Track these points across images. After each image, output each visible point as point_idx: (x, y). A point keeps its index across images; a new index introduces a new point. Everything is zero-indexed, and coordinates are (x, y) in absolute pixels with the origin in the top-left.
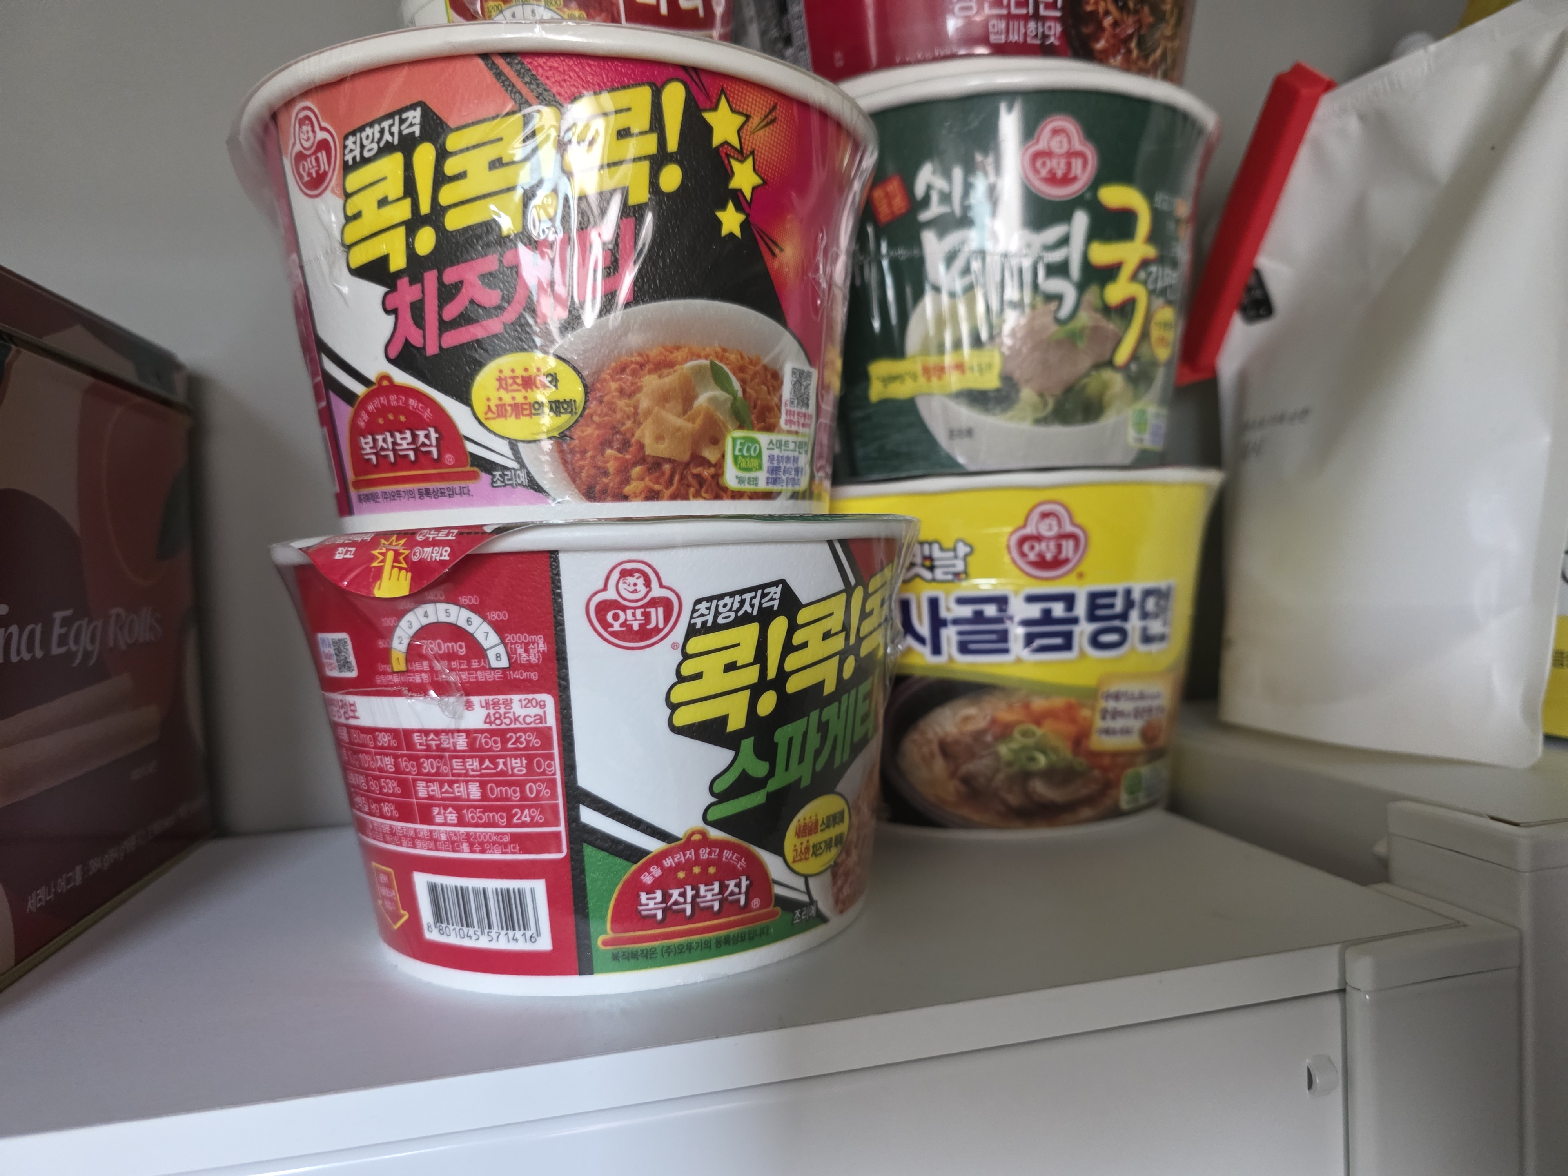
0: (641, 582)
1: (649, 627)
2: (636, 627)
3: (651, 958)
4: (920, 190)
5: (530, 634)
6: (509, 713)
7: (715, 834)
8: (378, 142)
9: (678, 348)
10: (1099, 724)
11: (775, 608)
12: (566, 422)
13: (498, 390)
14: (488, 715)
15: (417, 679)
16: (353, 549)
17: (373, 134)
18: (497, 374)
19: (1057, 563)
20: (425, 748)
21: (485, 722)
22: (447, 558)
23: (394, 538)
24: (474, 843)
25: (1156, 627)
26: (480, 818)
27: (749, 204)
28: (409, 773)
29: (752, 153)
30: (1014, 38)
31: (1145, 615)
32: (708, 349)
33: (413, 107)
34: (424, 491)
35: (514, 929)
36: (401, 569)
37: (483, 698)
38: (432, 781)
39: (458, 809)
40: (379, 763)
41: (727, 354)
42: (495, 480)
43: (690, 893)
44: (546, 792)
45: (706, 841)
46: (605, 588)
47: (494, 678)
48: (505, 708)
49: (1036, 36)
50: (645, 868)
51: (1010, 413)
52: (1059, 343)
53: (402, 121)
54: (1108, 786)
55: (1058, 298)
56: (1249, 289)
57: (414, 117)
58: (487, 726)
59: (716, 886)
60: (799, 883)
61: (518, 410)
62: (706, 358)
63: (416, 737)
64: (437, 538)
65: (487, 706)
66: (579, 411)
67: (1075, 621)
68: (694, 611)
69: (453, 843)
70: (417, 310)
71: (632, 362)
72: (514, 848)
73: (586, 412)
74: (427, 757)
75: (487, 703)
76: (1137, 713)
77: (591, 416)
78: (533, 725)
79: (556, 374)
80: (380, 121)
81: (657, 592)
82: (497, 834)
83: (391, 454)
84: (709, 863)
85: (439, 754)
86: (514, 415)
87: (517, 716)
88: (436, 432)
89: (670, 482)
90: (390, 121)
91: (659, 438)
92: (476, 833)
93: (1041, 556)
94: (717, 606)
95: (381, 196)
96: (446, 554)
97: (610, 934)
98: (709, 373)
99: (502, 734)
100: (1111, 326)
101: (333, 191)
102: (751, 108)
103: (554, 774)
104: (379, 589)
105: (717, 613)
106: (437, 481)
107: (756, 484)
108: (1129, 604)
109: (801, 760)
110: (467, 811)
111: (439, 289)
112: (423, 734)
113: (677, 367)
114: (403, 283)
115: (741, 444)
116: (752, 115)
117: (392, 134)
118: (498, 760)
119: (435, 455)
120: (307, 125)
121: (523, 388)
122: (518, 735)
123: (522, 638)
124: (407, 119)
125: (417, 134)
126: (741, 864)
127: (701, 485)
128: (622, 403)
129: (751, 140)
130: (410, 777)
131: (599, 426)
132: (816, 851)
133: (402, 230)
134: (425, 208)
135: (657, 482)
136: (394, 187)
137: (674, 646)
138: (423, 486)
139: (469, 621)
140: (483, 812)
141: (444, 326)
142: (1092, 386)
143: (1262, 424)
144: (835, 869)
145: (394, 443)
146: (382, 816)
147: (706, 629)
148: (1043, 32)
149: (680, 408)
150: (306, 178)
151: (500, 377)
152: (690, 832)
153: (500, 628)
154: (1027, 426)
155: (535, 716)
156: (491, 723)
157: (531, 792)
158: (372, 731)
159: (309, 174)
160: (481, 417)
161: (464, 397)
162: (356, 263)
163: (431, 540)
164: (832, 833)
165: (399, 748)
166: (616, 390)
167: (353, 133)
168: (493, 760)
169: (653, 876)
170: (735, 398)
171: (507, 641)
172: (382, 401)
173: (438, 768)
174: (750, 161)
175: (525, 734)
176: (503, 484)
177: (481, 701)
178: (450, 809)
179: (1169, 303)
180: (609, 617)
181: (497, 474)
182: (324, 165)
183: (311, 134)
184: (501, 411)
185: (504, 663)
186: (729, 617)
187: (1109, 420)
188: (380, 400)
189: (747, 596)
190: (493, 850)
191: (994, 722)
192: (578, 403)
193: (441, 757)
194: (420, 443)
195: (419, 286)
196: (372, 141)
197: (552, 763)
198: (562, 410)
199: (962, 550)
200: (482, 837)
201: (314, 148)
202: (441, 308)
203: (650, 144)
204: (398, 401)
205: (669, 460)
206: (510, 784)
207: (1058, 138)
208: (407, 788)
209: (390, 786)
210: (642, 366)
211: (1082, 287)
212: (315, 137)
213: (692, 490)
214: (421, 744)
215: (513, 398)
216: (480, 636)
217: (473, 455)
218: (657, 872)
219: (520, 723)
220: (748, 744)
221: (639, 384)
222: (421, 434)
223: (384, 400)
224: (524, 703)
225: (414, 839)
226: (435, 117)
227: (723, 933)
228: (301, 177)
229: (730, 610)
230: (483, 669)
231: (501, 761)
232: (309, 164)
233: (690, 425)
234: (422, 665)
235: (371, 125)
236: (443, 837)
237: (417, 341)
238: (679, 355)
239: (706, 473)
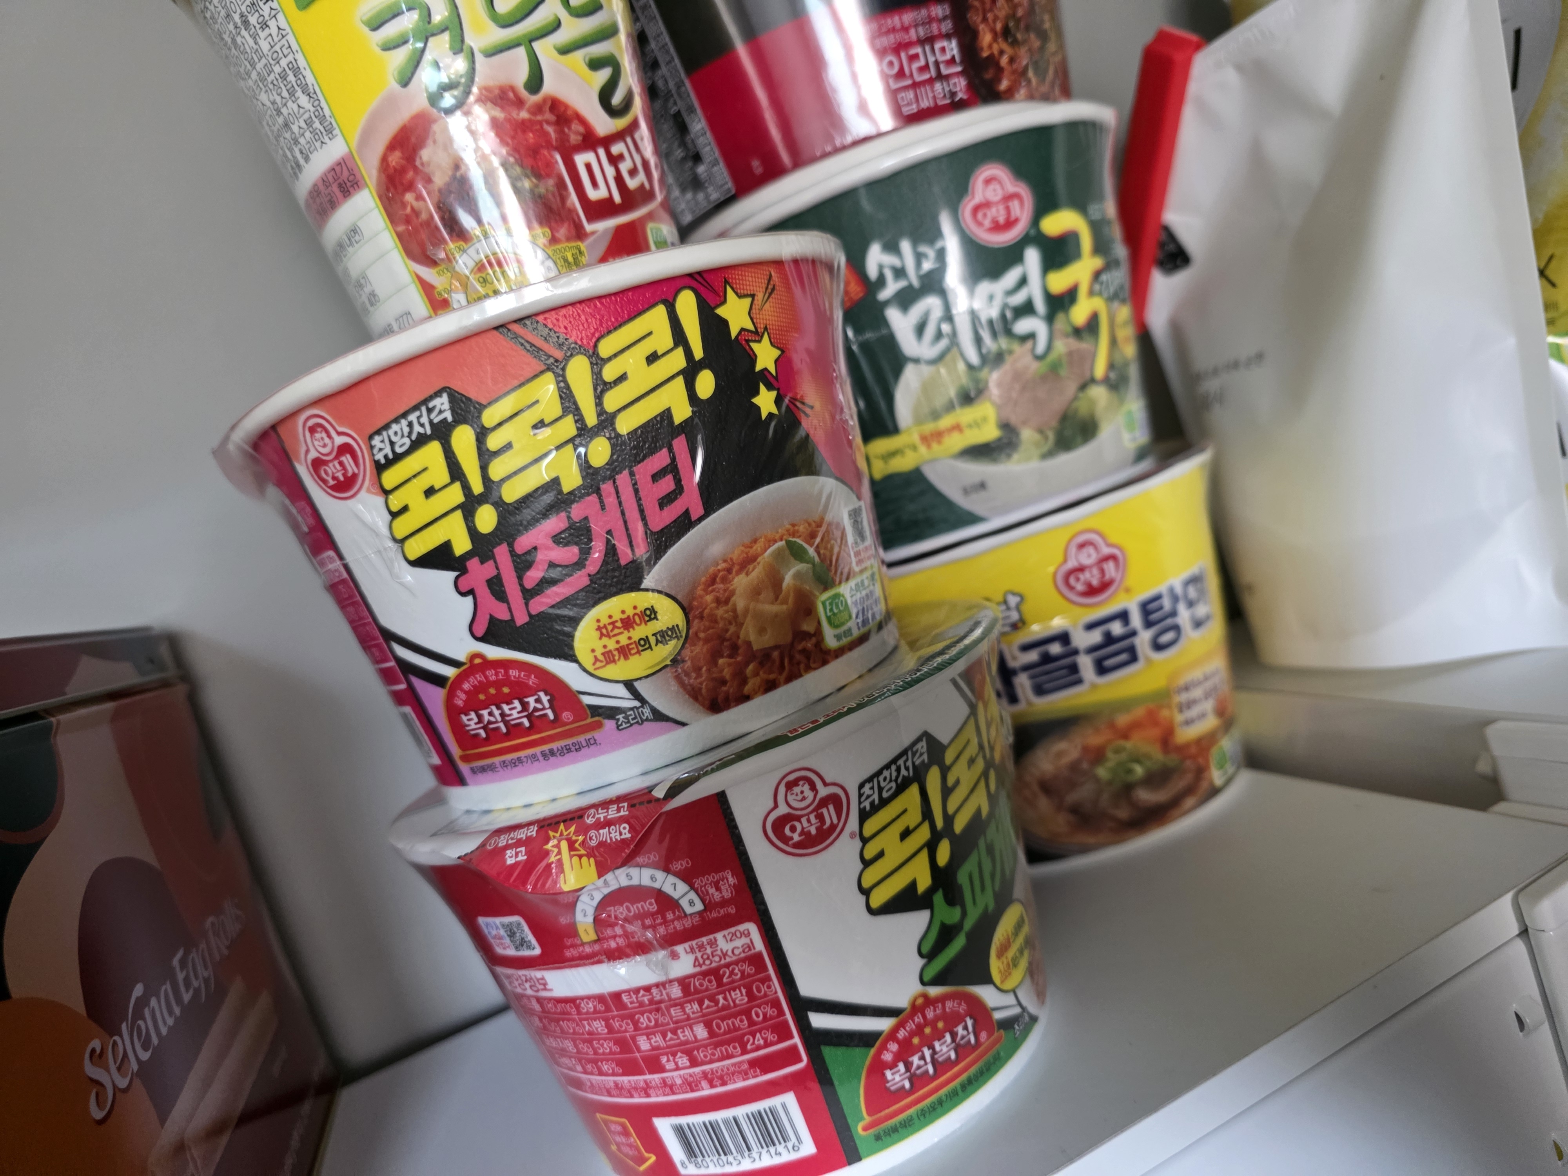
0: (806, 788)
1: (825, 827)
2: (813, 831)
3: (910, 1126)
4: (872, 272)
5: (717, 872)
6: (717, 950)
7: (934, 991)
8: (409, 436)
9: (755, 541)
10: (1179, 718)
11: (926, 761)
12: (676, 646)
13: (600, 638)
14: (696, 959)
15: (613, 944)
16: (523, 849)
17: (401, 429)
18: (595, 625)
19: (1105, 586)
20: (637, 1005)
21: (695, 966)
22: (628, 836)
23: (562, 827)
24: (711, 1079)
25: (1201, 610)
26: (713, 1054)
27: (776, 378)
28: (626, 1031)
29: (766, 329)
30: (925, 104)
31: (1191, 604)
32: (780, 530)
33: (438, 394)
34: (547, 752)
35: (774, 1145)
36: (580, 857)
37: (686, 945)
38: (654, 1034)
39: (689, 1053)
40: (587, 1028)
41: (796, 528)
42: (619, 723)
43: (927, 1053)
44: (771, 1012)
45: (929, 1001)
46: (776, 806)
47: (692, 923)
48: (711, 947)
49: (945, 96)
50: (884, 1047)
51: (1016, 456)
52: (1044, 378)
53: (430, 411)
54: (1201, 772)
55: (1031, 336)
56: (1162, 245)
57: (442, 404)
58: (698, 969)
59: (948, 1037)
60: (1010, 1000)
61: (624, 652)
62: (781, 540)
63: (625, 998)
64: (609, 817)
65: (692, 950)
66: (684, 635)
67: (1134, 633)
68: (860, 795)
69: (690, 1084)
70: (496, 586)
71: (719, 571)
72: (755, 1072)
73: (691, 632)
74: (642, 1014)
75: (692, 949)
76: (1207, 696)
77: (696, 634)
78: (743, 955)
79: (652, 607)
80: (404, 415)
81: (823, 792)
82: (734, 1065)
83: (502, 725)
84: (937, 1019)
85: (656, 1006)
86: (622, 657)
87: (724, 951)
88: (546, 694)
89: (782, 667)
90: (417, 413)
91: (762, 631)
92: (712, 1070)
93: (1089, 585)
94: (879, 782)
95: (426, 486)
96: (626, 831)
97: (867, 1119)
98: (787, 552)
99: (715, 973)
100: (1084, 345)
101: (368, 491)
102: (753, 286)
103: (776, 992)
104: (565, 883)
105: (881, 789)
106: (559, 740)
107: (851, 635)
108: (1175, 599)
109: (983, 889)
110: (698, 1052)
111: (514, 561)
112: (632, 993)
113: (759, 560)
114: (473, 564)
115: (831, 604)
116: (755, 292)
117: (422, 425)
118: (717, 997)
119: (551, 716)
120: (321, 432)
121: (624, 629)
122: (731, 969)
123: (711, 878)
124: (434, 407)
125: (450, 419)
126: (963, 1008)
127: (808, 658)
128: (720, 612)
129: (761, 316)
130: (628, 1034)
131: (706, 641)
132: (1015, 963)
133: (458, 515)
134: (477, 487)
135: (771, 672)
136: (439, 474)
137: (852, 835)
138: (546, 748)
139: (653, 878)
140: (715, 1049)
141: (528, 594)
142: (1082, 408)
143: (1215, 372)
144: (1031, 972)
145: (503, 715)
146: (601, 1073)
147: (875, 809)
148: (950, 91)
149: (771, 595)
150: (332, 482)
151: (599, 626)
152: (912, 999)
153: (687, 877)
154: (1035, 464)
155: (742, 946)
156: (700, 966)
157: (757, 1015)
158: (572, 1001)
159: (334, 478)
160: (590, 668)
161: (567, 653)
162: (413, 556)
163: (602, 820)
164: (1020, 940)
165: (608, 1009)
166: (713, 602)
167: (378, 432)
168: (713, 999)
169: (892, 1052)
170: (814, 564)
171: (696, 886)
172: (479, 679)
173: (656, 1021)
174: (766, 337)
175: (737, 965)
176: (629, 725)
177: (685, 949)
178: (679, 1054)
179: (1123, 301)
180: (787, 831)
181: (621, 717)
182: (351, 467)
183: (327, 440)
184: (609, 658)
185: (699, 906)
186: (891, 788)
187: (1106, 432)
188: (476, 678)
189: (901, 762)
190: (734, 1080)
191: (1086, 749)
192: (680, 627)
193: (658, 1010)
194: (531, 709)
195: (491, 562)
196: (403, 436)
197: (771, 983)
198: (668, 638)
199: (1013, 601)
200: (720, 1071)
201: (334, 453)
202: (520, 578)
203: (677, 360)
204: (496, 674)
205: (776, 647)
206: (734, 1016)
207: (991, 187)
208: (625, 1045)
209: (605, 1045)
210: (729, 570)
211: (1050, 319)
212: (333, 443)
213: (802, 666)
214: (631, 1003)
215: (618, 642)
216: (668, 889)
217: (591, 707)
218: (894, 1047)
219: (730, 957)
220: (938, 898)
221: (731, 588)
222: (531, 700)
223: (480, 677)
224: (729, 938)
225: (646, 1090)
226: (464, 399)
227: (964, 1077)
228: (324, 481)
229: (891, 781)
230: (679, 918)
231: (720, 997)
232: (333, 469)
233: (784, 607)
234: (614, 930)
235: (396, 420)
236: (679, 1081)
237: (502, 613)
238: (758, 547)
239: (809, 645)
